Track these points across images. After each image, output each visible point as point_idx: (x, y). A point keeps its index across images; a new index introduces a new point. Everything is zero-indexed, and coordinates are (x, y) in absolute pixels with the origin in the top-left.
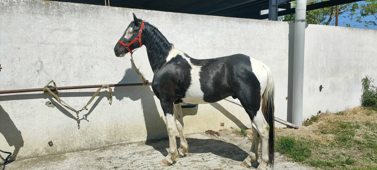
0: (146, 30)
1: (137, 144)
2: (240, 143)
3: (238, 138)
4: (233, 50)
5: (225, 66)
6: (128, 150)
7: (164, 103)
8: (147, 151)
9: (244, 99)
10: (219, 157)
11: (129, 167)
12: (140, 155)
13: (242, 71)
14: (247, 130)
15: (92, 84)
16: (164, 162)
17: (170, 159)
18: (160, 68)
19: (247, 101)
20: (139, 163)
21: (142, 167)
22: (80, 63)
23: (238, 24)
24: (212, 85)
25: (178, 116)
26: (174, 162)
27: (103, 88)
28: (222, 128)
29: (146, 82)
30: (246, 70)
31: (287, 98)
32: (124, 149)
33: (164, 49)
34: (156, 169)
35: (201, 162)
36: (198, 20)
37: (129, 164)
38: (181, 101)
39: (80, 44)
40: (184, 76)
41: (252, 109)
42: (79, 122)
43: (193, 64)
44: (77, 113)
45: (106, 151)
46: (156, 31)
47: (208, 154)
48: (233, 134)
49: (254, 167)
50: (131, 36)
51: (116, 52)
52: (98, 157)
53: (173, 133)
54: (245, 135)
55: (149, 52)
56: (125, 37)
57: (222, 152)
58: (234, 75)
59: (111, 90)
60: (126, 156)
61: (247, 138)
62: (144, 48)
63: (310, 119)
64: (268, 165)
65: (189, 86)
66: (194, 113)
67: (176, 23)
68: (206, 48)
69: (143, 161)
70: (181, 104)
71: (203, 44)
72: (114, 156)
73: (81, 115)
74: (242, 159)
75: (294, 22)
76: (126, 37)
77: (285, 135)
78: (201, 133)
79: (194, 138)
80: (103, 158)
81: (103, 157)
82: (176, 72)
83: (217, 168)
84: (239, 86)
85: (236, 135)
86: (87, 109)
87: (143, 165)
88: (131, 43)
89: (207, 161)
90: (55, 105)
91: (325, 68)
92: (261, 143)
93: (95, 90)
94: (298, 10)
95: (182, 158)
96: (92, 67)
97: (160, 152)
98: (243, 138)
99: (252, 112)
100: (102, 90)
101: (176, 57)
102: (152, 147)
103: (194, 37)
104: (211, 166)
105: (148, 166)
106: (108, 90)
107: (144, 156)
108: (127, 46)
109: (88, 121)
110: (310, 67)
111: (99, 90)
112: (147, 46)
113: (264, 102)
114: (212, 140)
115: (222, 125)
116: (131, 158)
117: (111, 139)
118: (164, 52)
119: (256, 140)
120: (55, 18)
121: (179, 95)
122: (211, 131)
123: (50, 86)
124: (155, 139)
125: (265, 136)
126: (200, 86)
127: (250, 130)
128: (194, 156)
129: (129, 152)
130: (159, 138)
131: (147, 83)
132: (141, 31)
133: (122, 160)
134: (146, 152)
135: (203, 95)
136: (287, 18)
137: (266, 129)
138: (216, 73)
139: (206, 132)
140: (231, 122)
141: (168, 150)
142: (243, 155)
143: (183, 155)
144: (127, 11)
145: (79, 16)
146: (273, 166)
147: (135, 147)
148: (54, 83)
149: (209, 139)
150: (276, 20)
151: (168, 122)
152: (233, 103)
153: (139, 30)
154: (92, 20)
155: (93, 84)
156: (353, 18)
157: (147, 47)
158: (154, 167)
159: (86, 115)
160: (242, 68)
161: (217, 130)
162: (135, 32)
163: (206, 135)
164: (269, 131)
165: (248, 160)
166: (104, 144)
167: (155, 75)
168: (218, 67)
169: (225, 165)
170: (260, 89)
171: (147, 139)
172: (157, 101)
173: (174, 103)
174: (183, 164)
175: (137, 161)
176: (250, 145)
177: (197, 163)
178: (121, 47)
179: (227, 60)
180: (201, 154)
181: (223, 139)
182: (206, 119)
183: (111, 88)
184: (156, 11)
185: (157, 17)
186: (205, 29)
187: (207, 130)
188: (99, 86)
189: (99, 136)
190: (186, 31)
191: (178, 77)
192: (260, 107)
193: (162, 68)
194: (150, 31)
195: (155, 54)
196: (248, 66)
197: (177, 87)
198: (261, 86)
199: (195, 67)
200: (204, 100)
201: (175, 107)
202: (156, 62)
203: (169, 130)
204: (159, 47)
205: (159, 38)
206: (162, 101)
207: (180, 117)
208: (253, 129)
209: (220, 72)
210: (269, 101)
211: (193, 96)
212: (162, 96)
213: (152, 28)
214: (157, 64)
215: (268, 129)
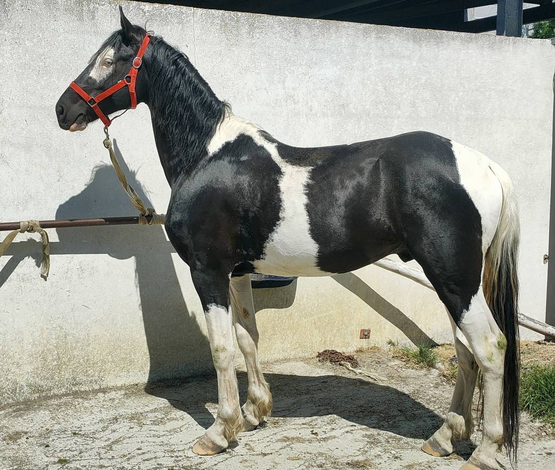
0: (154, 58)
1: (123, 392)
2: (417, 387)
3: (411, 372)
4: (396, 121)
5: (381, 167)
6: (95, 410)
7: (202, 275)
8: (152, 411)
9: (437, 261)
10: (358, 426)
11: (101, 459)
12: (132, 425)
13: (431, 181)
14: (435, 350)
16: (203, 446)
17: (220, 435)
18: (188, 173)
19: (444, 268)
20: (130, 446)
21: (139, 459)
23: (411, 45)
25: (241, 312)
26: (233, 444)
27: (22, 232)
28: (364, 344)
29: (147, 214)
30: (441, 179)
31: (548, 258)
32: (85, 408)
33: (201, 116)
34: (180, 463)
35: (310, 441)
36: (297, 33)
37: (103, 451)
38: (252, 269)
40: (259, 195)
41: (458, 289)
43: (287, 162)
45: (32, 415)
46: (182, 64)
47: (327, 418)
48: (397, 362)
49: (462, 455)
50: (107, 71)
51: (62, 117)
52: (11, 431)
53: (227, 360)
54: (431, 365)
55: (160, 123)
56: (91, 75)
57: (366, 413)
58: (406, 192)
59: (44, 236)
60: (93, 428)
61: (435, 372)
62: (143, 111)
64: (500, 448)
65: (274, 225)
66: (286, 302)
67: (233, 41)
68: (318, 115)
69: (142, 442)
70: (251, 277)
72: (57, 427)
74: (425, 434)
76: (93, 74)
77: (542, 363)
78: (305, 360)
79: (287, 372)
80: (26, 433)
81: (25, 430)
82: (238, 185)
83: (356, 459)
84: (422, 225)
85: (404, 363)
87: (144, 453)
88: (107, 93)
89: (325, 439)
92: (481, 387)
95: (254, 432)
97: (189, 416)
98: (424, 371)
99: (456, 299)
100: (21, 237)
101: (236, 141)
102: (166, 401)
103: (284, 82)
104: (338, 453)
105: (158, 454)
106: (36, 237)
107: (145, 427)
108: (92, 101)
111: (12, 237)
112: (153, 105)
113: (489, 270)
114: (336, 377)
115: (365, 335)
116: (107, 432)
117: (48, 379)
118: (202, 127)
119: (467, 379)
121: (245, 253)
122: (334, 353)
125: (492, 368)
126: (309, 226)
127: (444, 349)
128: (289, 426)
129: (99, 416)
131: (150, 216)
132: (137, 59)
133: (80, 440)
134: (150, 415)
135: (317, 250)
136: (541, 32)
137: (495, 346)
138: (353, 188)
139: (319, 355)
141: (211, 408)
142: (428, 420)
143: (256, 422)
144: (91, 7)
146: (515, 452)
147: (117, 401)
149: (329, 376)
150: (519, 34)
151: (214, 328)
152: (397, 272)
153: (132, 57)
157: (152, 108)
158: (173, 459)
160: (430, 173)
161: (349, 351)
162: (122, 62)
163: (319, 364)
164: (503, 352)
165: (443, 436)
166: (26, 392)
167: (176, 194)
168: (361, 171)
169: (377, 450)
170: (481, 233)
171: (150, 378)
172: (182, 270)
173: (230, 275)
174: (259, 448)
175: (125, 442)
176: (448, 393)
177: (297, 446)
178: (78, 101)
179: (385, 149)
180: (308, 419)
181: (369, 377)
182: (319, 318)
183: (47, 230)
184: (175, 7)
185: (179, 23)
186: (316, 59)
187: (321, 351)
188: (10, 226)
189: (12, 371)
190: (262, 65)
191: (244, 198)
192: (479, 285)
193: (196, 173)
194: (166, 64)
195: (176, 129)
196: (448, 167)
197: (239, 229)
198: (482, 225)
199: (293, 169)
200: (318, 266)
201: (233, 285)
202: (178, 155)
203: (217, 351)
204: (188, 111)
205: (190, 84)
206: (195, 269)
207: (247, 313)
208: (458, 347)
209: (366, 183)
210: (505, 267)
211: (286, 254)
212: (197, 255)
213: (173, 54)
214: (181, 160)
215: (502, 348)
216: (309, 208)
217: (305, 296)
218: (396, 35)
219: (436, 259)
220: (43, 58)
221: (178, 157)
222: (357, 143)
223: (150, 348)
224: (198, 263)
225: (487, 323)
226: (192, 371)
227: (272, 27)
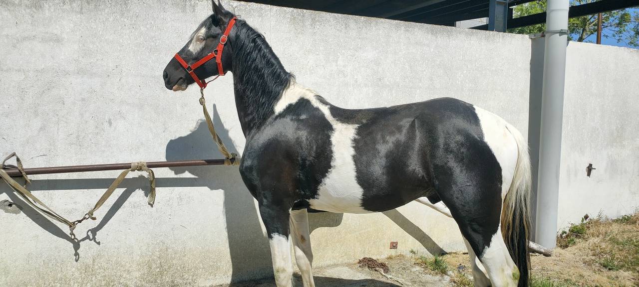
0: (238, 37)
3: (429, 277)
5: (416, 126)
9: (464, 206)
13: (459, 138)
15: (108, 160)
18: (259, 128)
22: (82, 115)
23: (429, 36)
24: (385, 171)
25: (299, 238)
27: (133, 170)
28: (393, 252)
29: (232, 158)
30: (468, 137)
33: (271, 84)
36: (347, 26)
38: (307, 206)
39: (81, 72)
40: (315, 147)
41: (481, 229)
42: (77, 246)
43: (337, 120)
44: (71, 226)
46: (259, 42)
48: (418, 268)
50: (200, 45)
53: (286, 279)
54: (444, 272)
55: (239, 88)
58: (439, 147)
59: (151, 173)
61: (447, 278)
63: (567, 230)
65: (327, 172)
67: (299, 30)
68: (362, 85)
71: (356, 77)
73: (80, 232)
75: (543, 36)
78: (349, 265)
79: (335, 276)
82: (298, 138)
84: (452, 174)
85: (423, 270)
86: (94, 219)
90: (21, 208)
91: (598, 129)
93: (115, 174)
94: (553, 10)
96: (110, 123)
98: (438, 277)
99: (478, 238)
100: (131, 175)
101: (297, 103)
103: (337, 61)
106: (145, 174)
108: (190, 68)
109: (99, 243)
110: (570, 127)
111: (124, 174)
112: (236, 73)
114: (372, 281)
115: (394, 246)
118: (272, 92)
120: (24, 11)
121: (303, 193)
122: (370, 260)
123: (10, 166)
124: (251, 280)
126: (355, 174)
130: (258, 277)
132: (224, 37)
135: (361, 193)
137: (511, 277)
138: (393, 143)
139: (360, 262)
140: (411, 239)
144: (193, 3)
145: (82, 9)
148: (18, 160)
149: (367, 280)
153: (220, 35)
154: (111, 19)
155: (112, 161)
156: (622, 38)
159: (94, 231)
160: (459, 132)
161: (382, 258)
162: (211, 39)
163: (360, 269)
164: (517, 282)
167: (248, 145)
168: (399, 129)
170: (501, 182)
171: (233, 280)
173: (290, 209)
178: (179, 68)
179: (419, 111)
181: (398, 281)
182: (360, 234)
183: (153, 169)
184: (257, 4)
185: (259, 16)
186: (361, 45)
187: (361, 259)
188: (123, 166)
189: (124, 276)
190: (321, 48)
191: (302, 149)
192: (499, 226)
193: (265, 128)
194: (247, 42)
195: (250, 93)
196: (474, 127)
197: (299, 174)
198: (503, 176)
199: (343, 127)
200: (362, 206)
201: (293, 217)
202: (252, 113)
203: (278, 271)
204: (261, 79)
205: (264, 58)
206: (262, 205)
207: (304, 239)
208: (475, 273)
209: (404, 138)
210: (518, 211)
211: (337, 196)
212: (264, 194)
213: (252, 34)
214: (254, 117)
215: (516, 279)
216: (356, 159)
217: (350, 217)
218: (419, 29)
219: (463, 204)
220: (154, 39)
221: (252, 115)
222: (395, 106)
223: (233, 257)
224: (265, 200)
225: (504, 257)
226: (264, 275)
227: (329, 21)
